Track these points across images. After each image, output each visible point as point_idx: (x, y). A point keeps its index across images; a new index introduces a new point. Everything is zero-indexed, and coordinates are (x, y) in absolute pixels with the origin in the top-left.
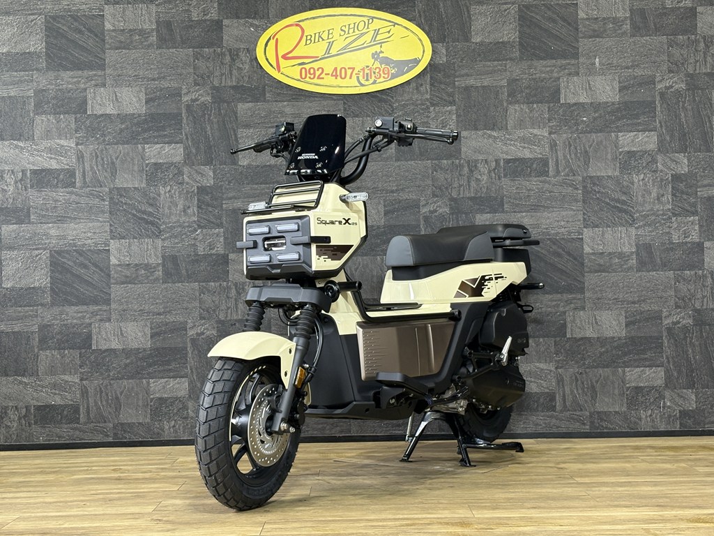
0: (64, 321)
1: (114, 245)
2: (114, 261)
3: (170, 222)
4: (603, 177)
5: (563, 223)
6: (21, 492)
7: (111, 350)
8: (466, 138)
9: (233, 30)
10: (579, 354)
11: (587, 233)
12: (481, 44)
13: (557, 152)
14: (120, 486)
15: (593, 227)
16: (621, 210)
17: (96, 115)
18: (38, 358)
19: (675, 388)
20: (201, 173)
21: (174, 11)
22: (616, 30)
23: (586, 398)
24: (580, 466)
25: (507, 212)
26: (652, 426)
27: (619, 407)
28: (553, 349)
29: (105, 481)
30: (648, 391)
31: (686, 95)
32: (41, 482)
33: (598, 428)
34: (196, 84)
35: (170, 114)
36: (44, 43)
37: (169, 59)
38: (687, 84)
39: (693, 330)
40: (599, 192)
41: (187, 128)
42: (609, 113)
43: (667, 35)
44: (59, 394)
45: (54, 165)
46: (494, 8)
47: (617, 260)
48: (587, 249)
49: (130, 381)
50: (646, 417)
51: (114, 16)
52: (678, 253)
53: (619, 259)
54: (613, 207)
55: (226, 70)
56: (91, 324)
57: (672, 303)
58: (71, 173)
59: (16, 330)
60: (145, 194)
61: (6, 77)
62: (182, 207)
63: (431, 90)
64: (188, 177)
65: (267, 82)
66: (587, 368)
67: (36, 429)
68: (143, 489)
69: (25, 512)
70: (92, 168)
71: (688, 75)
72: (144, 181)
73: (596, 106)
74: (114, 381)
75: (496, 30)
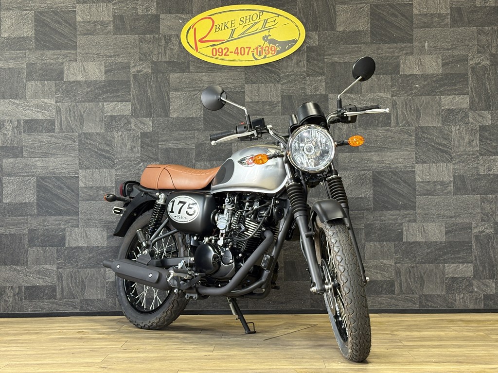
0: (46, 226)
1: (82, 173)
2: (81, 184)
3: (121, 158)
4: (430, 127)
5: (401, 160)
6: (11, 347)
7: (79, 247)
8: (332, 99)
9: (167, 22)
10: (412, 253)
11: (418, 168)
12: (344, 32)
13: (397, 109)
14: (81, 344)
15: (423, 163)
16: (442, 151)
17: (70, 81)
18: (27, 253)
19: (481, 279)
20: (144, 123)
21: (125, 8)
22: (440, 23)
23: (416, 285)
24: (408, 333)
25: (361, 152)
26: (464, 306)
27: (441, 291)
28: (393, 250)
29: (71, 340)
30: (461, 281)
31: (490, 69)
32: (26, 340)
33: (425, 306)
34: (141, 60)
35: (122, 81)
36: (34, 31)
37: (122, 42)
38: (490, 61)
39: (494, 237)
40: (427, 138)
41: (134, 91)
42: (434, 82)
43: (477, 26)
44: (42, 278)
45: (40, 116)
46: (353, 6)
47: (439, 187)
48: (418, 179)
49: (92, 269)
50: (460, 299)
51: (83, 11)
52: (484, 182)
53: (441, 186)
54: (437, 149)
55: (161, 50)
56: (65, 229)
57: (479, 217)
58: (52, 123)
59: (12, 232)
60: (104, 138)
61: (7, 54)
62: (130, 147)
63: (307, 65)
64: (134, 125)
65: (191, 59)
66: (417, 263)
67: (25, 303)
68: (97, 346)
69: (12, 361)
70: (67, 119)
71: (492, 55)
72: (104, 128)
73: (425, 77)
74: (81, 270)
75: (354, 22)
